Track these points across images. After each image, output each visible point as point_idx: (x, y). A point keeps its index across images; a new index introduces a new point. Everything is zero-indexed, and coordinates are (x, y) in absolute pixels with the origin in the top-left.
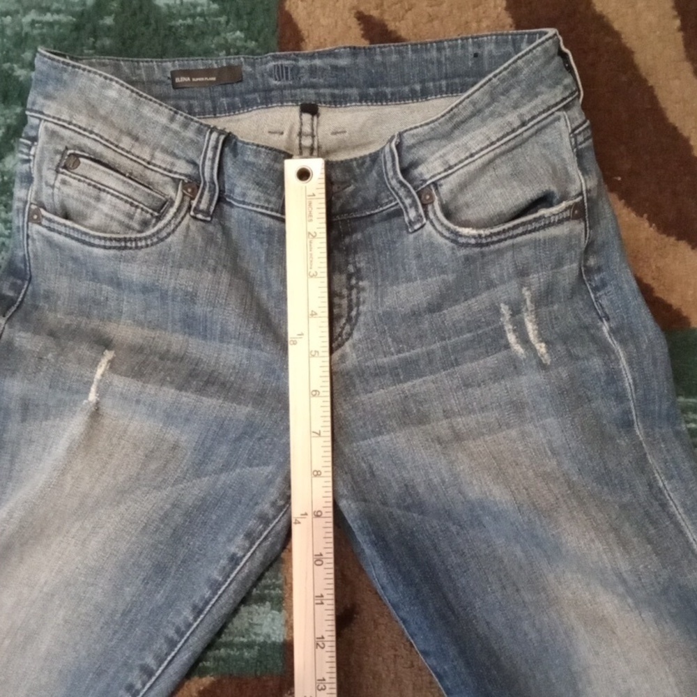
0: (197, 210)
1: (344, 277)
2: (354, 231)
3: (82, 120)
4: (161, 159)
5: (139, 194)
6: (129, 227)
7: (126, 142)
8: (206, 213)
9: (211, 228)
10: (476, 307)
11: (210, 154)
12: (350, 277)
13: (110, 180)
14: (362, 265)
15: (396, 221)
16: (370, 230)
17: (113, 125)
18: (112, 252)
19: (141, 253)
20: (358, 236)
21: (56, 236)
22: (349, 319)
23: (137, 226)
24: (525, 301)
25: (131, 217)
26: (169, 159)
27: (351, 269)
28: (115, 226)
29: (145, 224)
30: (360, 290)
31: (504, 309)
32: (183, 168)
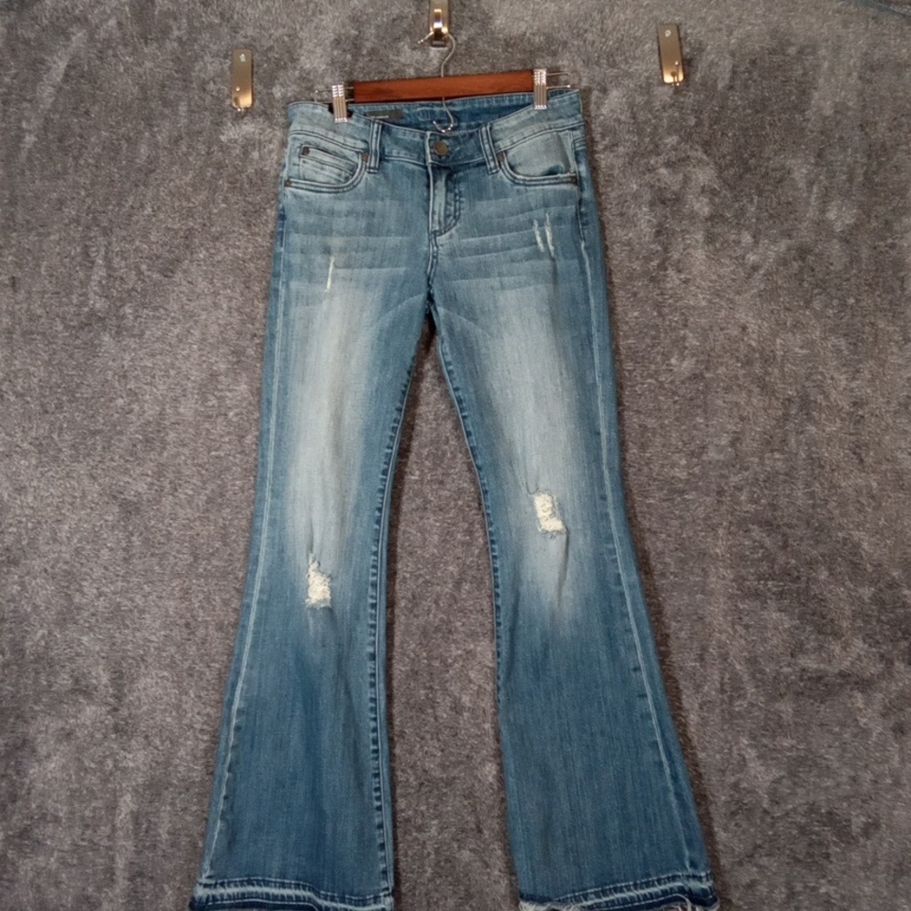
0: (370, 168)
1: (452, 195)
2: (459, 171)
3: (308, 128)
4: (350, 142)
5: (342, 163)
6: (339, 181)
7: (331, 135)
8: (374, 168)
9: (378, 176)
11: (375, 136)
12: (456, 195)
13: (327, 158)
14: (462, 189)
16: (468, 171)
17: (323, 127)
18: (332, 195)
19: (346, 194)
20: (461, 174)
21: (300, 191)
22: (455, 217)
23: (342, 180)
25: (340, 175)
26: (353, 141)
27: (457, 191)
28: (333, 181)
29: (347, 179)
30: (461, 202)
32: (361, 145)
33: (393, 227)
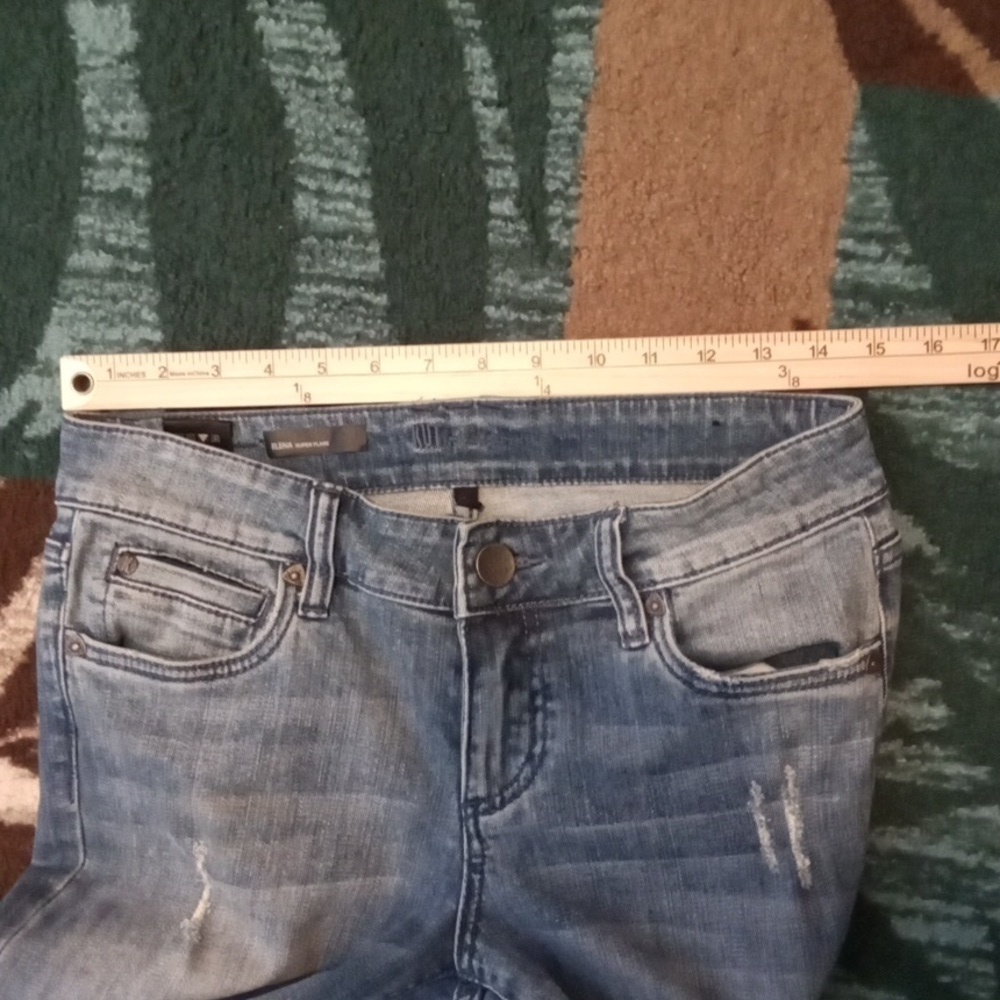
0: (306, 606)
1: (525, 695)
2: (542, 627)
3: (131, 502)
4: (250, 534)
5: (226, 596)
6: (218, 645)
7: (197, 521)
8: (321, 607)
9: (329, 629)
10: (715, 777)
11: (320, 528)
12: (533, 695)
13: (186, 582)
14: (553, 679)
15: (604, 624)
16: (565, 629)
17: (176, 500)
18: (198, 685)
19: (238, 681)
20: (548, 636)
21: (110, 672)
22: (530, 757)
23: (227, 642)
24: (786, 782)
25: (218, 631)
26: (260, 534)
27: (536, 683)
28: (199, 648)
29: (239, 637)
30: (549, 715)
31: (756, 791)
32: (282, 544)
33: (365, 771)
